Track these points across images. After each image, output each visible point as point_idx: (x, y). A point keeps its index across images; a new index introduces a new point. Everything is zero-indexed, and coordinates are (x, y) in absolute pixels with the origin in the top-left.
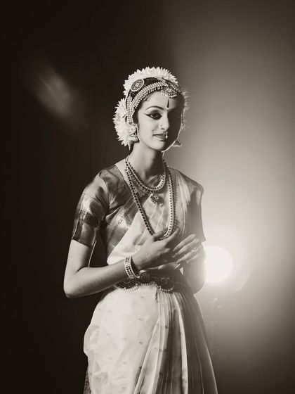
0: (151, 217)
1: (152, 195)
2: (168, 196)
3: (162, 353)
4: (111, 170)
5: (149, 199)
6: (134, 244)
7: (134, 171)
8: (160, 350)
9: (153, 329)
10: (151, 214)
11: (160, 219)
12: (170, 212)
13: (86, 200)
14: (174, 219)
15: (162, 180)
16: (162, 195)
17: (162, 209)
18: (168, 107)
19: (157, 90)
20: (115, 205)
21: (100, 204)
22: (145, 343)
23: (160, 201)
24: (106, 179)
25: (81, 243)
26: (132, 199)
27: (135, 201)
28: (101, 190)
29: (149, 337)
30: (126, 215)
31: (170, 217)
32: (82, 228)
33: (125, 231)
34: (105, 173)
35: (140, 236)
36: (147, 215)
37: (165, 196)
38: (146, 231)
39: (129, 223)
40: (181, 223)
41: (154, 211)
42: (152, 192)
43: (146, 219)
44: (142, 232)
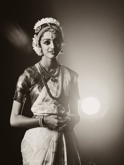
0: (51, 89)
1: (51, 78)
2: (60, 79)
3: (54, 154)
4: (32, 67)
5: (50, 80)
6: (43, 101)
7: (43, 67)
8: (53, 152)
9: (50, 142)
10: (50, 87)
11: (55, 89)
12: (60, 86)
13: (20, 81)
14: (62, 89)
15: (57, 71)
16: (56, 78)
17: (56, 85)
18: (52, 38)
19: (46, 31)
20: (34, 83)
21: (26, 83)
22: (46, 149)
23: (55, 81)
24: (29, 72)
25: (18, 101)
26: (42, 80)
27: (43, 81)
28: (27, 77)
29: (48, 146)
30: (38, 88)
31: (60, 88)
32: (18, 94)
33: (38, 96)
34: (29, 69)
35: (45, 97)
36: (49, 87)
37: (58, 78)
38: (48, 95)
39: (40, 91)
40: (66, 91)
41: (52, 86)
42: (52, 77)
43: (48, 90)
44: (46, 96)
